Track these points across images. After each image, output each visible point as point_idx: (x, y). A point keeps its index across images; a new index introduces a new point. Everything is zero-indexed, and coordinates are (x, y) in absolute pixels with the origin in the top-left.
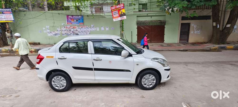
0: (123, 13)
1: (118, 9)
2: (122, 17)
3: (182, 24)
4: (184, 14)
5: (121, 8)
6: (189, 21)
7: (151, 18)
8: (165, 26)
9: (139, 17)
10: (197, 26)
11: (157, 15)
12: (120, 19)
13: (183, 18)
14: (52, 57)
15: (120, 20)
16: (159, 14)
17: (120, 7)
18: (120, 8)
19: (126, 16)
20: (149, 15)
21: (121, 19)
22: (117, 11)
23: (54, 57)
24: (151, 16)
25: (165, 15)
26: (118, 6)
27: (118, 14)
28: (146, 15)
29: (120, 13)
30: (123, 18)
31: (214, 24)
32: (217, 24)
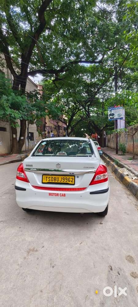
31: (14, 136)
32: (16, 136)
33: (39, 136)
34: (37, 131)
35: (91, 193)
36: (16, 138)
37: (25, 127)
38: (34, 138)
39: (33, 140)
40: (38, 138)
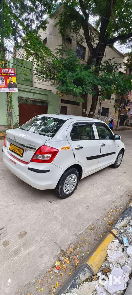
0: (13, 83)
1: (5, 74)
2: (10, 88)
3: (62, 107)
4: (66, 98)
5: (10, 75)
6: (67, 104)
7: (34, 95)
8: (48, 106)
9: (22, 92)
10: (72, 110)
11: (40, 93)
12: (7, 90)
13: (63, 101)
14: (68, 148)
15: (7, 93)
16: (42, 92)
17: (9, 73)
18: (8, 75)
19: (17, 88)
20: (32, 91)
21: (9, 91)
22: (4, 77)
23: (71, 148)
24: (34, 93)
25: (47, 95)
26: (4, 70)
27: (4, 83)
28: (29, 90)
29: (8, 81)
30: (12, 91)
31: (84, 110)
32: (86, 110)
33: (116, 112)
34: (114, 107)
35: (29, 169)
36: (85, 112)
37: (96, 102)
38: (109, 114)
39: (108, 116)
40: (114, 114)
